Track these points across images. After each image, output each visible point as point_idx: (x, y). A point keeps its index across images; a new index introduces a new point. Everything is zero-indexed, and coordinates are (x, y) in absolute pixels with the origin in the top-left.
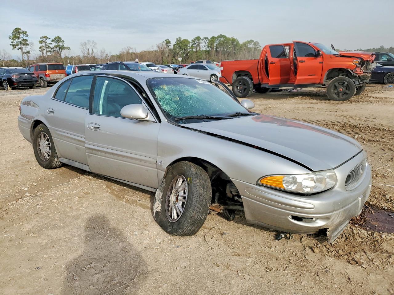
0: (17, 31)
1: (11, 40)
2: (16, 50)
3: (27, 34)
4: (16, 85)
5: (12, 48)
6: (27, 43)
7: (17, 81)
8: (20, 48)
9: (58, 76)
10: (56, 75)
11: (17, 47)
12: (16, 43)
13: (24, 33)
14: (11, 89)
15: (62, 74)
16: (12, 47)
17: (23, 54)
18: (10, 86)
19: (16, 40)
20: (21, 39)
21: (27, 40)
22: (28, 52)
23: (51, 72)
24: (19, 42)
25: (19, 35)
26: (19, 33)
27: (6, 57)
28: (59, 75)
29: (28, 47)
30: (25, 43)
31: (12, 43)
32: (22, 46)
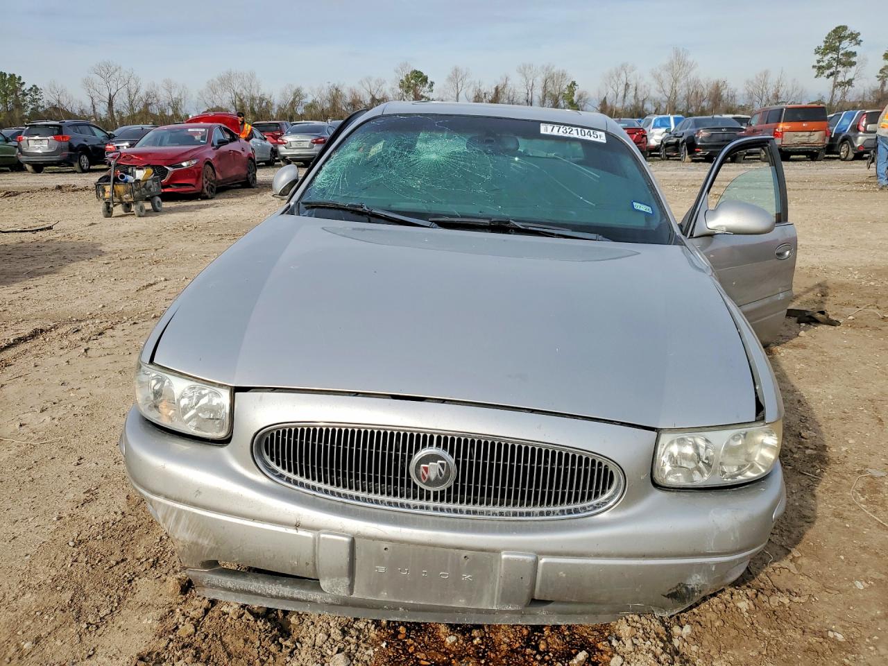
0: (839, 34)
1: (818, 57)
2: (823, 78)
3: (860, 38)
4: (699, 152)
5: (816, 73)
6: (853, 59)
7: (704, 144)
8: (832, 74)
9: (802, 136)
10: (800, 134)
11: (827, 72)
12: (827, 62)
13: (854, 37)
14: (690, 160)
15: (815, 131)
16: (815, 71)
17: (836, 86)
18: (688, 154)
19: (830, 55)
20: (842, 52)
21: (854, 54)
22: (849, 83)
23: (787, 127)
24: (834, 59)
25: (840, 42)
26: (841, 39)
27: (794, 95)
28: (807, 134)
29: (854, 68)
30: (848, 61)
31: (819, 62)
32: (839, 69)
